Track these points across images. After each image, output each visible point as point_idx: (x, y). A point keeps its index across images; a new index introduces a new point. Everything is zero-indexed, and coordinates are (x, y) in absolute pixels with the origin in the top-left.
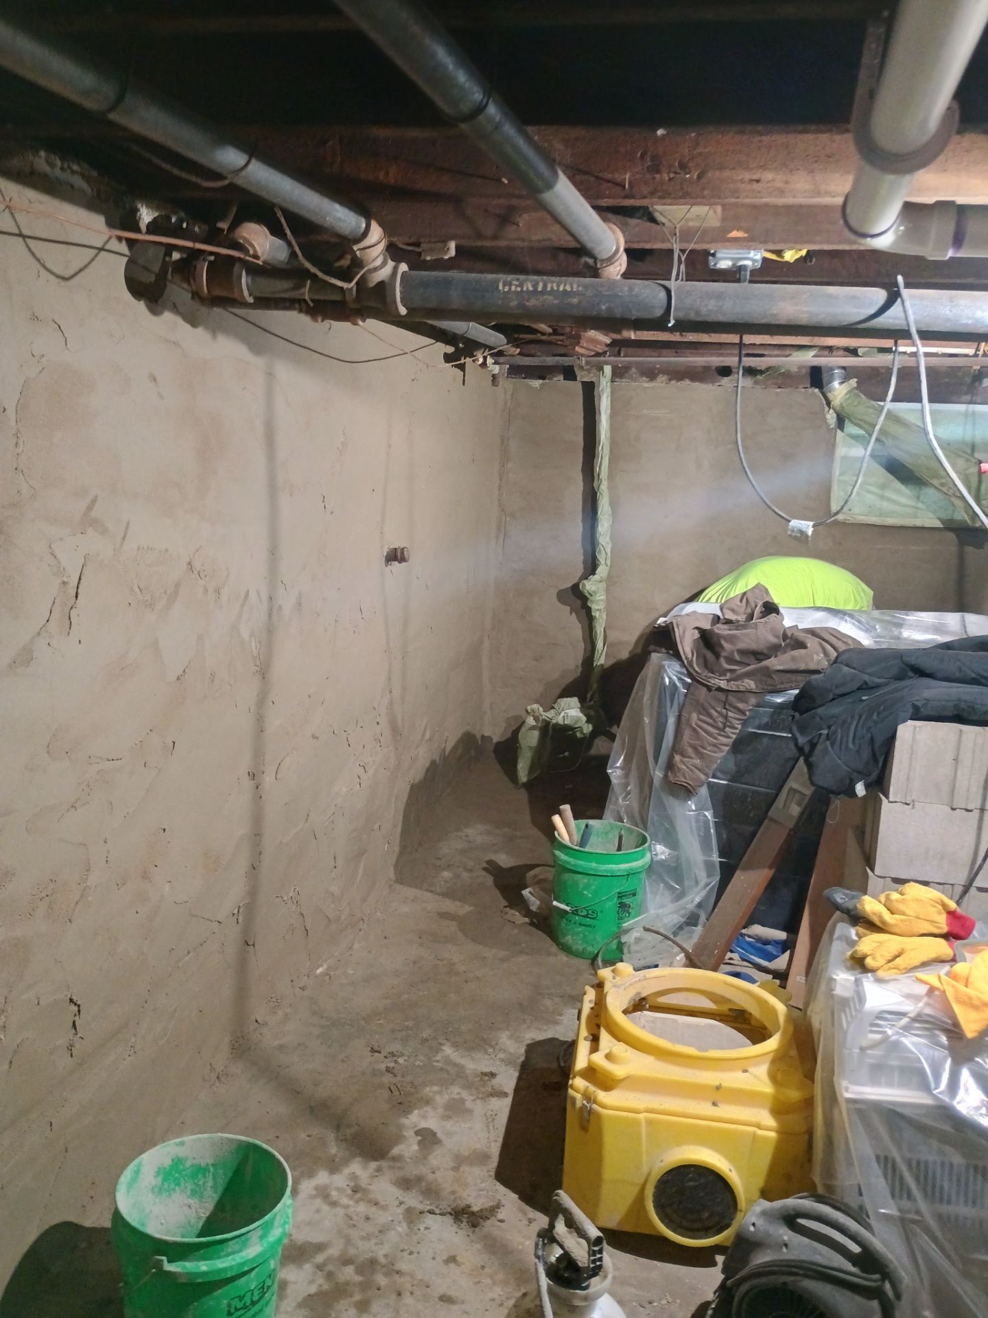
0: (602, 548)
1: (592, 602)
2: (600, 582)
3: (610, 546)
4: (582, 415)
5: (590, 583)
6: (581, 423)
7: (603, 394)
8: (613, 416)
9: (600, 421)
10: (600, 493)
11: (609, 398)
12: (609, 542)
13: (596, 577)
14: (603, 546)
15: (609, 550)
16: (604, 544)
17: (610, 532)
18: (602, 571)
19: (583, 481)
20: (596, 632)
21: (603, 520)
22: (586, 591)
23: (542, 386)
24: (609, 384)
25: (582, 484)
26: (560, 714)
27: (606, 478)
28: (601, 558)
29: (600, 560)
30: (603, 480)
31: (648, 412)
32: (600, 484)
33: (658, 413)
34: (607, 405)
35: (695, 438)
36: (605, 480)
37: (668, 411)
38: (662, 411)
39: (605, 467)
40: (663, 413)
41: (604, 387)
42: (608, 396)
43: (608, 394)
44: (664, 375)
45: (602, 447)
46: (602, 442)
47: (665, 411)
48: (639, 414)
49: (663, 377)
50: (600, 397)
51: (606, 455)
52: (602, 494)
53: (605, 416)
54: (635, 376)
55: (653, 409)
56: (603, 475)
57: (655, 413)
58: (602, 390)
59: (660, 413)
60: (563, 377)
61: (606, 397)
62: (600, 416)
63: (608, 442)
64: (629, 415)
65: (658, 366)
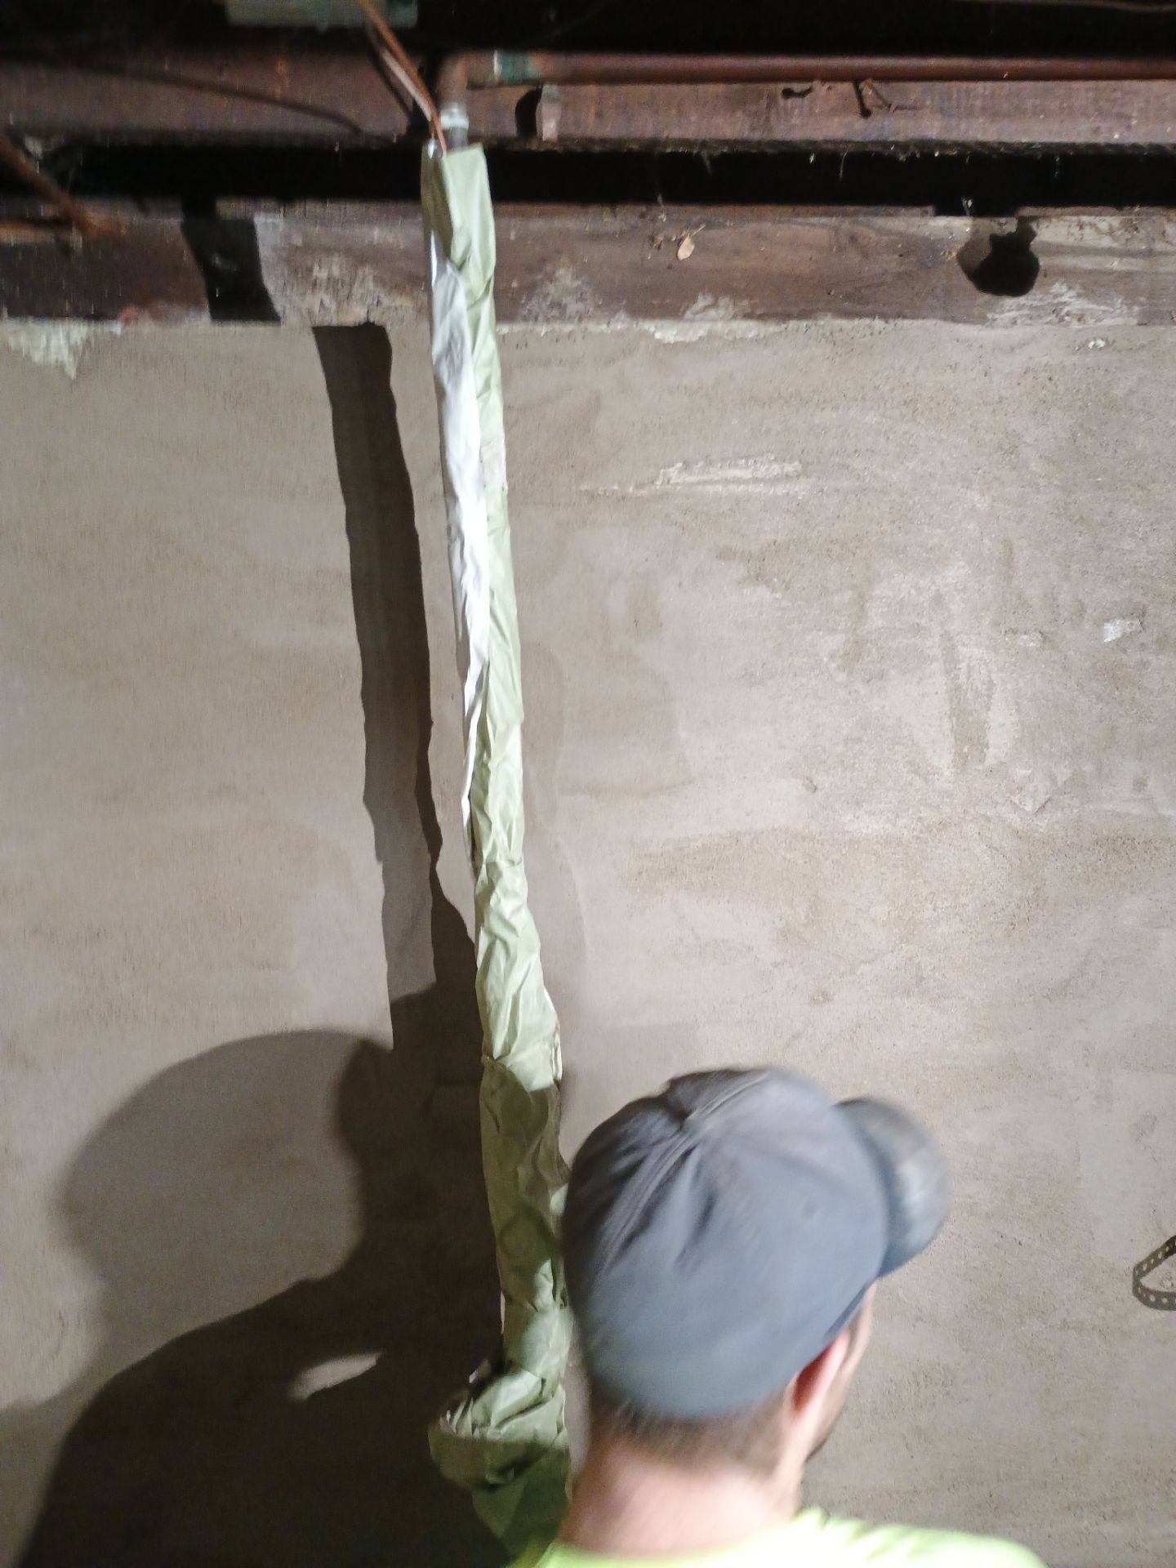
4: (339, 510)
6: (337, 553)
7: (456, 371)
9: (453, 534)
10: (494, 937)
11: (495, 400)
13: (517, 1388)
19: (380, 855)
23: (87, 355)
24: (487, 308)
25: (378, 869)
27: (517, 854)
30: (503, 864)
31: (693, 479)
32: (490, 888)
33: (737, 481)
34: (485, 442)
35: (938, 600)
36: (512, 863)
37: (790, 468)
38: (762, 472)
39: (509, 791)
40: (762, 480)
41: (456, 334)
42: (487, 386)
43: (485, 372)
44: (716, 300)
45: (482, 685)
46: (479, 655)
47: (776, 468)
48: (644, 492)
49: (714, 305)
50: (441, 393)
51: (508, 729)
52: (505, 944)
53: (483, 501)
54: (580, 306)
55: (709, 462)
56: (503, 837)
57: (726, 482)
58: (449, 349)
59: (756, 480)
60: (207, 307)
61: (478, 396)
62: (451, 507)
63: (511, 651)
64: (592, 496)
65: (685, 251)
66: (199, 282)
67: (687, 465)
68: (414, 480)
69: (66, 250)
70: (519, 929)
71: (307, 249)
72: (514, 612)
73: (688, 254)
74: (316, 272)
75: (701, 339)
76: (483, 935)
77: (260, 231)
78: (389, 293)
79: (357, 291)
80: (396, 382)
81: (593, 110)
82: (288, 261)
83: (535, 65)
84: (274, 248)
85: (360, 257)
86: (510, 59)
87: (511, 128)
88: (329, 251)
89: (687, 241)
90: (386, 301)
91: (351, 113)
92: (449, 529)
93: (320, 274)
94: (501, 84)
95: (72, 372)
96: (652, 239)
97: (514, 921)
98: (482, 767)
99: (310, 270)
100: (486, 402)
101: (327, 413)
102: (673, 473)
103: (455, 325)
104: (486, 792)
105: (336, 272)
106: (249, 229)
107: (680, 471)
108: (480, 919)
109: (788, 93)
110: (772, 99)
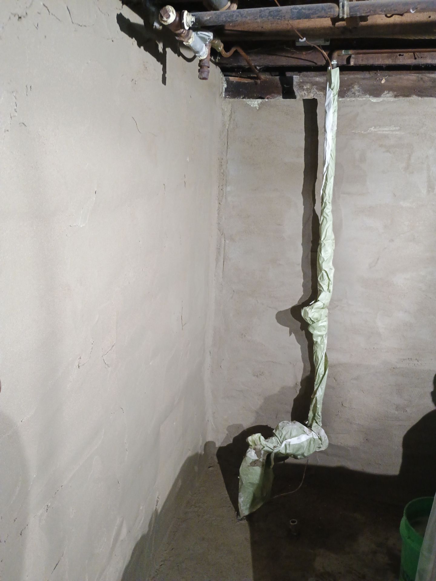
0: (325, 274)
1: (314, 329)
2: (323, 308)
3: (333, 271)
4: (304, 135)
5: (313, 310)
6: (302, 144)
7: (329, 108)
8: (339, 133)
9: (325, 139)
10: (324, 217)
11: (336, 114)
12: (332, 267)
13: (319, 304)
14: (326, 272)
15: (331, 276)
16: (326, 270)
17: (332, 258)
18: (324, 297)
19: (304, 204)
20: (317, 357)
21: (327, 245)
22: (308, 319)
23: (261, 105)
24: (336, 97)
25: (302, 207)
26: (282, 443)
27: (330, 201)
28: (324, 284)
29: (323, 286)
30: (327, 203)
31: (376, 130)
32: (325, 208)
33: (386, 131)
34: (333, 122)
35: (427, 157)
36: (329, 203)
37: (397, 128)
38: (391, 129)
39: (330, 189)
40: (391, 131)
41: (330, 101)
42: (335, 111)
43: (335, 108)
44: (389, 92)
45: (327, 168)
46: (327, 162)
47: (394, 128)
48: (365, 133)
49: (388, 93)
50: (326, 112)
51: (331, 177)
52: (326, 218)
53: (332, 133)
54: (359, 93)
55: (380, 126)
56: (328, 198)
57: (383, 131)
58: (328, 104)
59: (389, 131)
60: (282, 94)
61: (333, 113)
62: (325, 133)
63: (334, 162)
64: (355, 133)
65: (383, 82)
66: (281, 89)
67: (375, 127)
68: (319, 130)
69: (256, 83)
70: (329, 215)
71: (303, 82)
72: (335, 154)
73: (384, 82)
74: (304, 87)
75: (381, 101)
76: (322, 217)
77: (294, 79)
78: (318, 91)
79: (312, 91)
80: (318, 111)
81: (361, 59)
82: (299, 85)
83: (350, 52)
84: (297, 82)
85: (313, 84)
86: (346, 51)
87: (345, 63)
88: (307, 83)
89: (384, 79)
90: (318, 93)
91: (315, 61)
92: (324, 138)
93: (305, 87)
94: (344, 55)
95: (258, 109)
96: (376, 79)
97: (328, 214)
98: (326, 184)
99: (303, 87)
100: (334, 114)
101: (304, 116)
102: (372, 129)
103: (330, 100)
104: (326, 189)
105: (308, 87)
106: (291, 78)
107: (373, 129)
108: (322, 214)
109: (400, 55)
110: (397, 57)
